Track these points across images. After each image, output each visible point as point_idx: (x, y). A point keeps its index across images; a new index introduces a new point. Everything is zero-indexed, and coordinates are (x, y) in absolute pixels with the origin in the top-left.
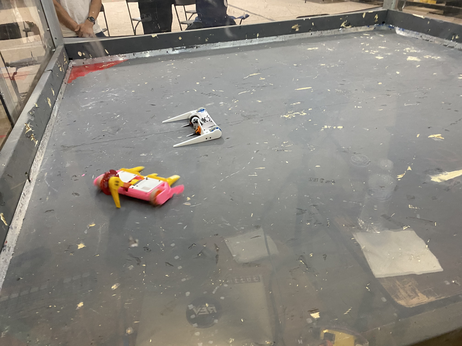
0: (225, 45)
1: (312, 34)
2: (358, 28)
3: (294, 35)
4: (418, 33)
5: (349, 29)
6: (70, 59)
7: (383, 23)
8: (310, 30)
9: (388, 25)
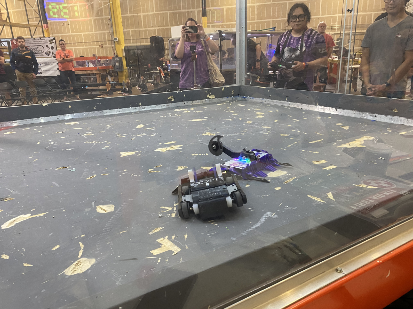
0: (112, 112)
1: (185, 103)
2: (221, 99)
3: (170, 104)
4: (263, 99)
5: (214, 99)
7: (238, 95)
8: (183, 100)
9: (242, 96)
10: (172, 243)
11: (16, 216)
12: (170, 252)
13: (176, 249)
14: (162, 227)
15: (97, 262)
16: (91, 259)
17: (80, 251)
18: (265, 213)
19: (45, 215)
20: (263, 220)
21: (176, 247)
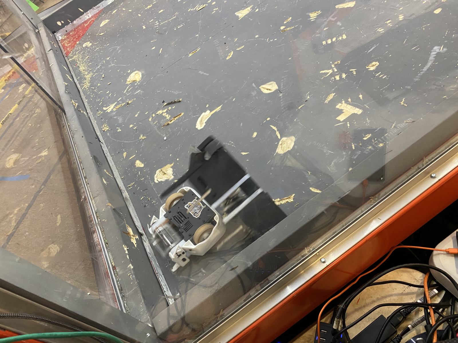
6: (53, 33)
10: (351, 106)
11: (199, 115)
12: (354, 115)
13: (358, 111)
14: (334, 93)
15: (296, 138)
16: (290, 137)
17: (277, 133)
18: (432, 49)
19: (222, 108)
20: (432, 58)
21: (357, 109)
